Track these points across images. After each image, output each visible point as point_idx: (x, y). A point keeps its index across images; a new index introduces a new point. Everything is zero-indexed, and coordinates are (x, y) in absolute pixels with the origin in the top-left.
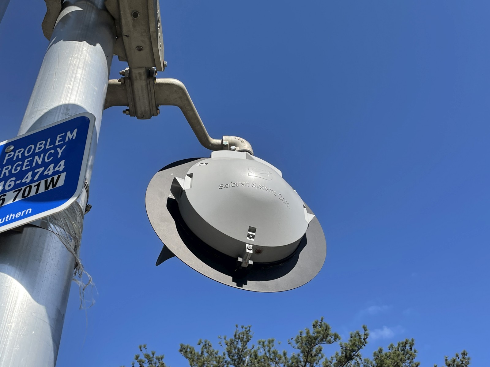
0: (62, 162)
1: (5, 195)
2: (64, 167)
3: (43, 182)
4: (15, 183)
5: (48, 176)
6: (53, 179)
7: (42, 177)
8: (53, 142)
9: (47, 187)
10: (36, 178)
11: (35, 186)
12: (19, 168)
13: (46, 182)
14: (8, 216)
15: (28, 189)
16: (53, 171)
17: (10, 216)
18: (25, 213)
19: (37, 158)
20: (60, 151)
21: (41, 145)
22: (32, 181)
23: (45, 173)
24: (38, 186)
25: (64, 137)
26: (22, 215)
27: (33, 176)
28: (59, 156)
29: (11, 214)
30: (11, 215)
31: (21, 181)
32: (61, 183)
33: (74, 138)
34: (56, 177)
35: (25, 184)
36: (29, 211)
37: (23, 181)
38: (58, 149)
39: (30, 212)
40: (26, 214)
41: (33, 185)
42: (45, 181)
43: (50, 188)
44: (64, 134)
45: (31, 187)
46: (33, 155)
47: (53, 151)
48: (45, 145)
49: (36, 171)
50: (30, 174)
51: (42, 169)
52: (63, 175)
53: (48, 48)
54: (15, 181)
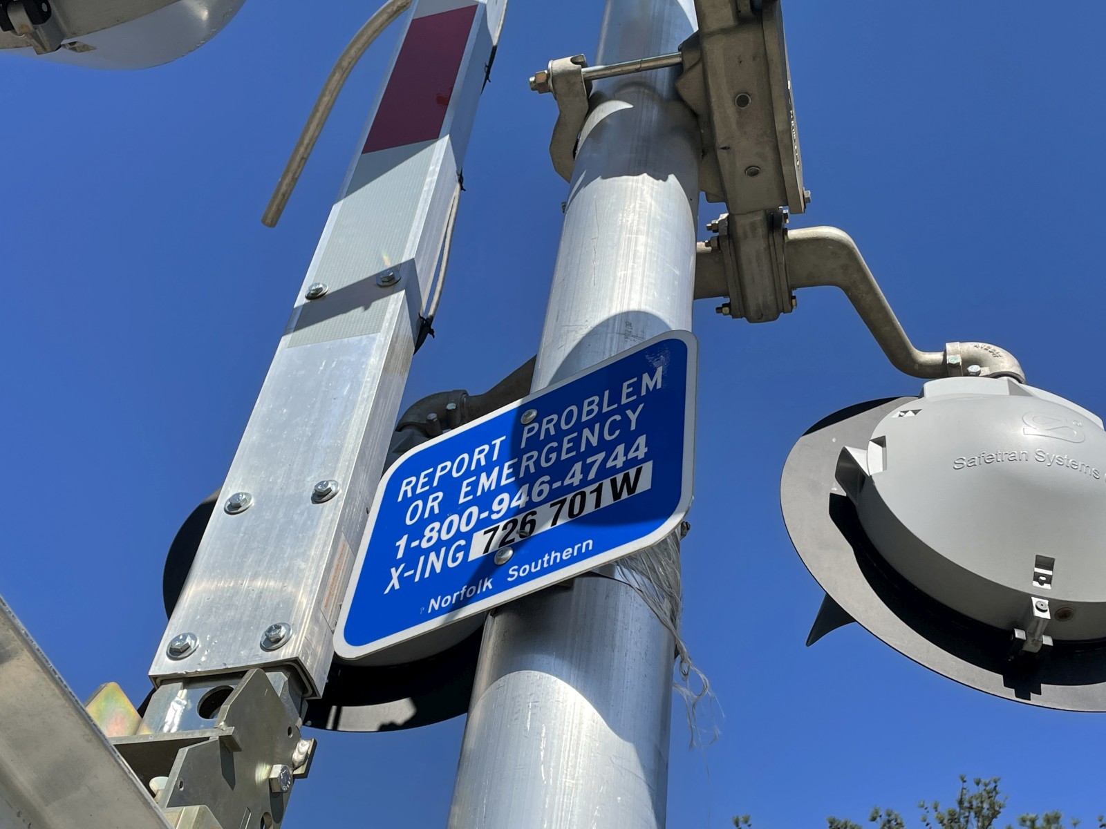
0: (642, 440)
1: (534, 513)
2: (646, 450)
3: (607, 483)
4: (551, 486)
5: (614, 470)
6: (626, 478)
7: (604, 472)
8: (616, 397)
9: (616, 495)
10: (592, 475)
11: (592, 492)
12: (554, 456)
13: (614, 482)
14: (546, 558)
15: (578, 499)
16: (624, 459)
17: (550, 555)
18: (580, 549)
19: (586, 432)
20: (633, 417)
21: (591, 406)
22: (585, 482)
23: (610, 464)
24: (599, 491)
25: (637, 387)
26: (575, 554)
27: (586, 469)
28: (633, 427)
29: (553, 552)
30: (553, 555)
31: (563, 483)
32: (645, 484)
33: (659, 386)
34: (632, 473)
35: (570, 488)
36: (588, 545)
37: (567, 482)
38: (629, 412)
39: (590, 548)
40: (583, 551)
41: (588, 490)
42: (611, 480)
43: (625, 495)
44: (635, 379)
45: (583, 495)
46: (579, 426)
47: (618, 417)
48: (600, 405)
49: (589, 460)
50: (578, 467)
51: (601, 456)
52: (648, 468)
53: (571, 197)
54: (550, 483)
